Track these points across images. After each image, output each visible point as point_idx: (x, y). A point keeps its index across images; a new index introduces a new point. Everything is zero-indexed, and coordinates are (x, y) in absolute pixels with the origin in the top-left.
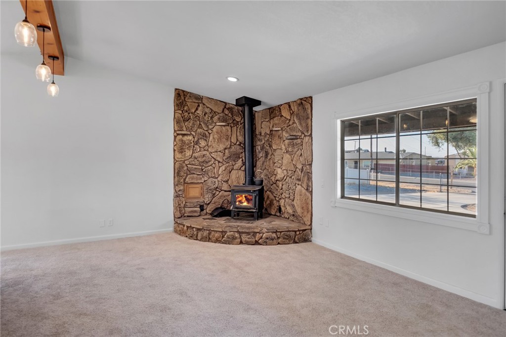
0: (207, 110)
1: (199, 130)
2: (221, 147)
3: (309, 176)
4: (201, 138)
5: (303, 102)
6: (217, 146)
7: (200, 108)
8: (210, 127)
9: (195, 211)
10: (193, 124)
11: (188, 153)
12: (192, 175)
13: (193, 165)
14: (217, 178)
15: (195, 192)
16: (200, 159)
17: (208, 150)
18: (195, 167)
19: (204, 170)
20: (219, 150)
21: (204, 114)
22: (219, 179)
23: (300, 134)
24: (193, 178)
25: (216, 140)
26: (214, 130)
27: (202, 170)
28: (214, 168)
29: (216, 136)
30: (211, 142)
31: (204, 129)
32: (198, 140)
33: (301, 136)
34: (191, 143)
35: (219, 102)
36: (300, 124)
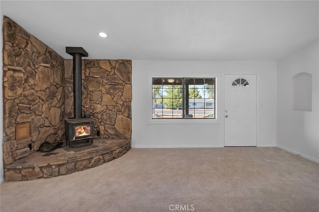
0: (35, 50)
1: (28, 68)
2: (45, 86)
3: (129, 108)
4: (30, 76)
5: (125, 62)
6: (42, 85)
7: (29, 45)
8: (37, 66)
9: (26, 152)
10: (24, 60)
11: (19, 91)
12: (22, 115)
13: (23, 103)
14: (41, 115)
15: (23, 132)
16: (29, 98)
17: (34, 89)
18: (25, 105)
19: (32, 109)
20: (42, 89)
21: (32, 52)
22: (43, 116)
23: (122, 82)
24: (23, 118)
25: (41, 80)
26: (40, 69)
27: (30, 108)
28: (39, 106)
29: (41, 76)
30: (37, 81)
31: (32, 68)
32: (28, 77)
33: (122, 84)
34: (22, 80)
35: (43, 44)
36: (122, 75)
